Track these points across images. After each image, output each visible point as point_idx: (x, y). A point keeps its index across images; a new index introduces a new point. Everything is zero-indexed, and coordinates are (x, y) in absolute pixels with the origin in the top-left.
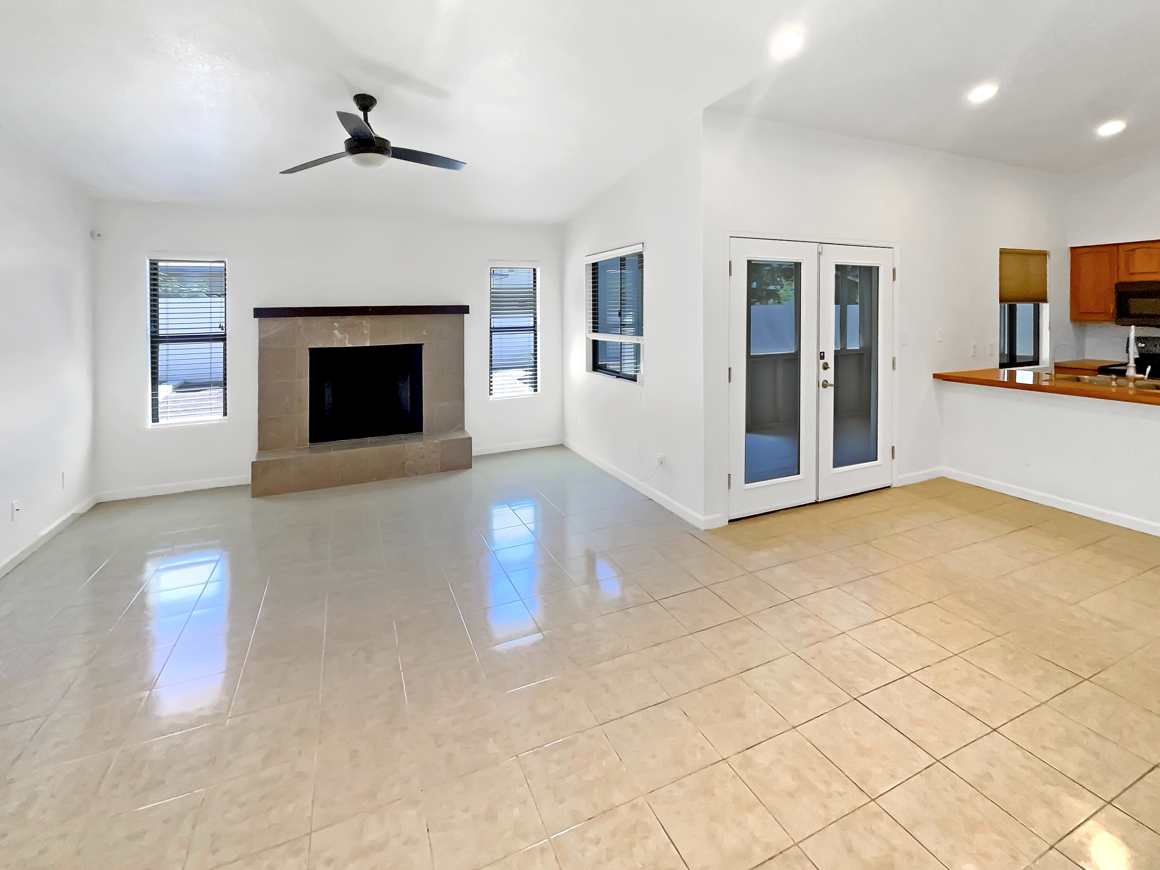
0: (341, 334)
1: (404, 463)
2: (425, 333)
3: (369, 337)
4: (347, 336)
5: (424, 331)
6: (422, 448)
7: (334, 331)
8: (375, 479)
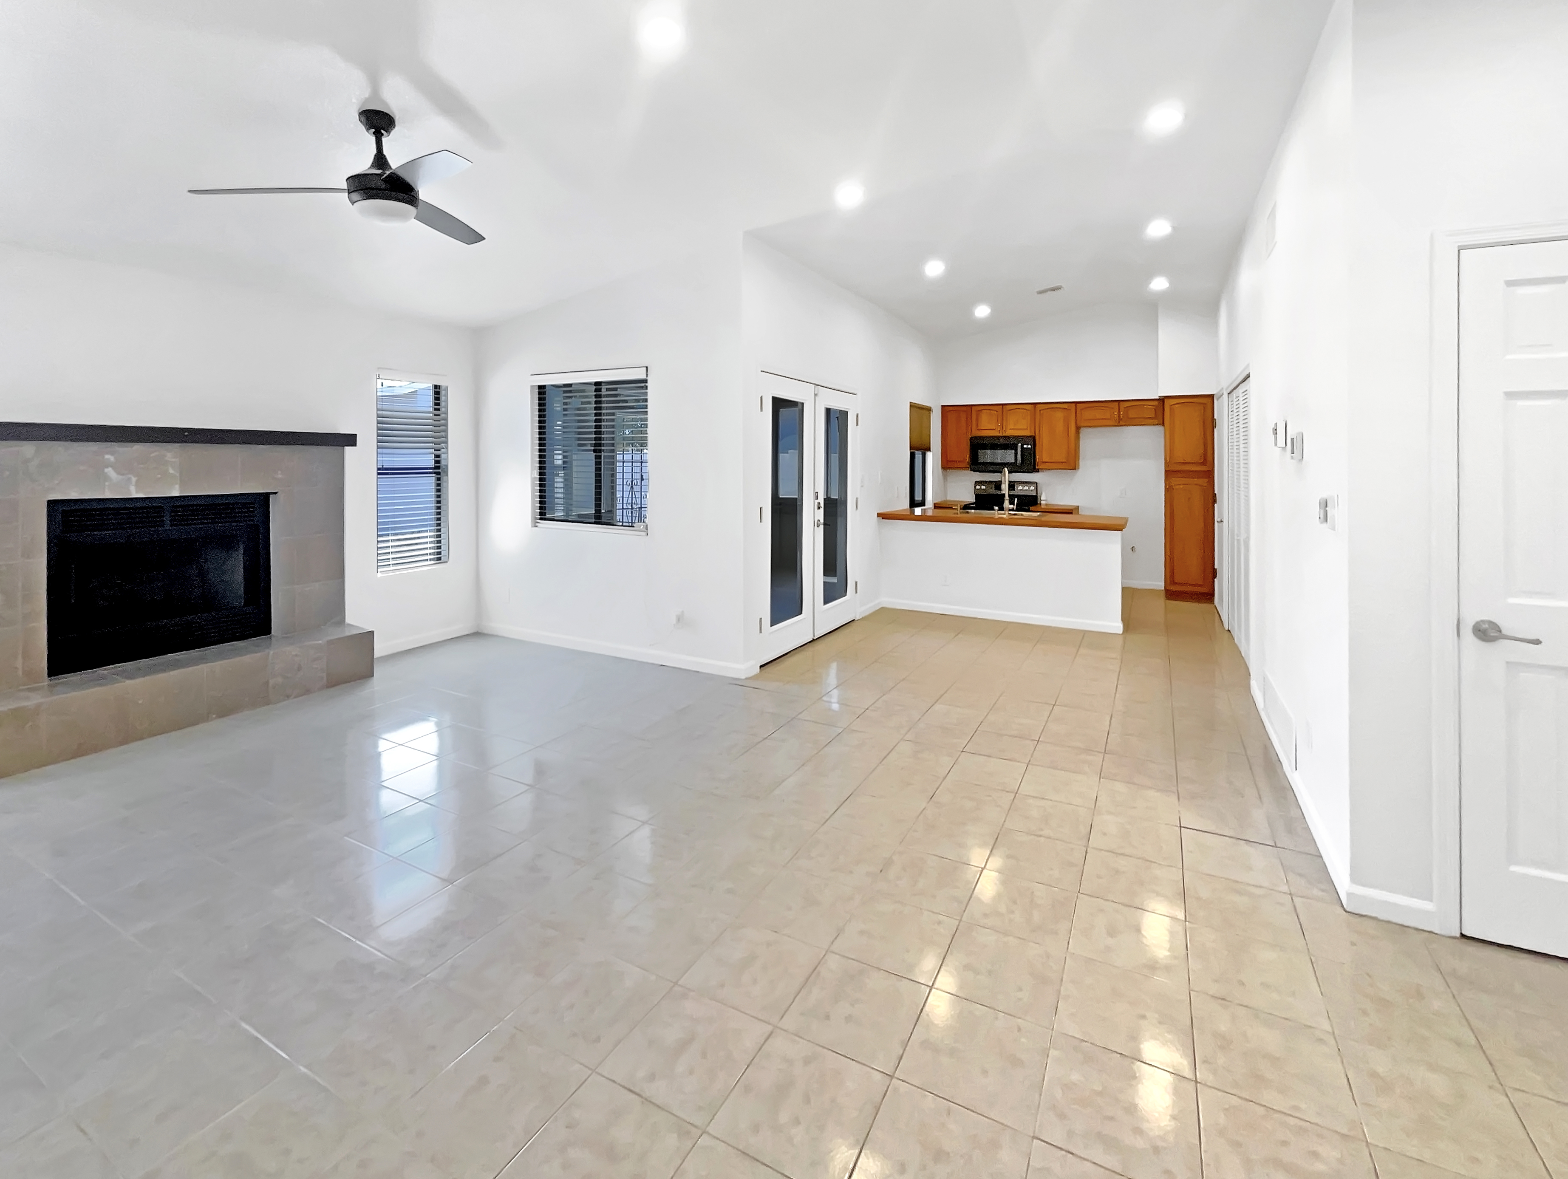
0: (119, 473)
1: (267, 683)
2: (280, 476)
3: (179, 482)
4: (134, 479)
5: (279, 472)
6: (296, 655)
7: (106, 470)
8: (214, 716)
